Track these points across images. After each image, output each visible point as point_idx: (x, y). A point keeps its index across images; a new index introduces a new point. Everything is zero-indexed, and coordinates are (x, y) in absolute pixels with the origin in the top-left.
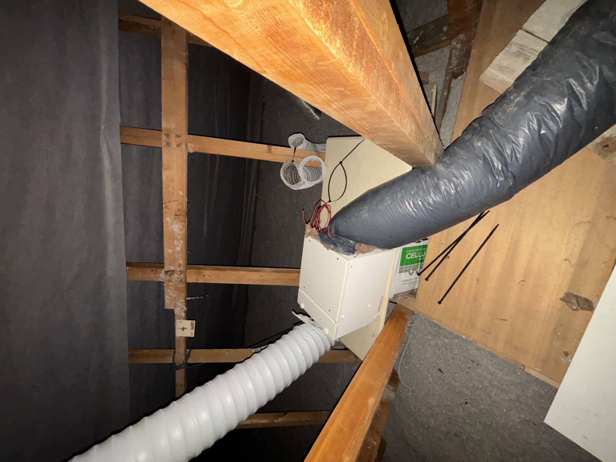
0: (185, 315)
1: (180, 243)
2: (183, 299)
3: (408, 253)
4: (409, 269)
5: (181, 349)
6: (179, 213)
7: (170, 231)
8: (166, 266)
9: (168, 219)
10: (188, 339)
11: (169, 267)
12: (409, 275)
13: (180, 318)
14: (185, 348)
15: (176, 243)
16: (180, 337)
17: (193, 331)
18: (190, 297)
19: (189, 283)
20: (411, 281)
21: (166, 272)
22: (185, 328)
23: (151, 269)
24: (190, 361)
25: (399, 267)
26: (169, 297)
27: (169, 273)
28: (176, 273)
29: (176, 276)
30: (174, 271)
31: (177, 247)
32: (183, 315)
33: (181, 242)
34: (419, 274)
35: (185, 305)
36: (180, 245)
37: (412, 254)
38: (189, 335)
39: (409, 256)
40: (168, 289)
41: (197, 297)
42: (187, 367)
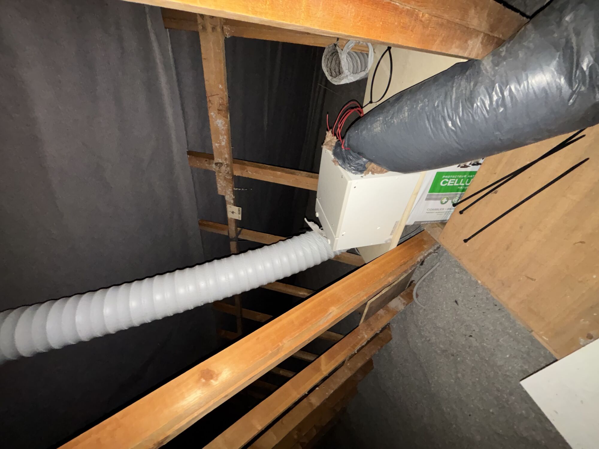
0: (234, 202)
1: (225, 139)
2: (231, 189)
3: (445, 178)
4: (441, 198)
5: (232, 227)
6: (221, 108)
7: (215, 125)
8: (215, 159)
9: (212, 114)
10: (236, 221)
11: (218, 159)
12: (440, 204)
13: (230, 203)
14: (235, 227)
15: (221, 138)
16: (231, 218)
17: (240, 216)
18: (237, 188)
19: (235, 176)
20: (443, 211)
21: (216, 164)
22: (234, 212)
23: (205, 159)
24: (240, 237)
25: (427, 193)
26: (220, 186)
27: (218, 165)
28: (223, 165)
29: (223, 168)
30: (221, 163)
31: (223, 142)
32: (232, 202)
33: (225, 137)
34: (454, 205)
35: (233, 194)
36: (224, 140)
37: (450, 180)
38: (237, 218)
39: (444, 183)
40: (219, 179)
41: (243, 189)
42: (238, 241)
